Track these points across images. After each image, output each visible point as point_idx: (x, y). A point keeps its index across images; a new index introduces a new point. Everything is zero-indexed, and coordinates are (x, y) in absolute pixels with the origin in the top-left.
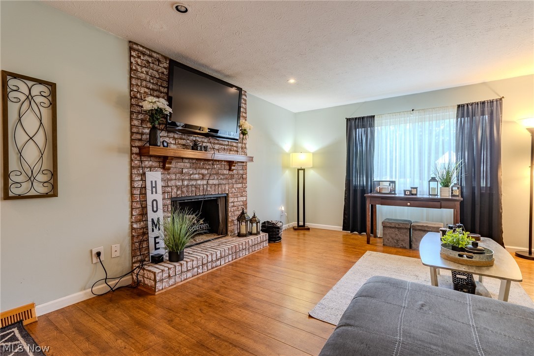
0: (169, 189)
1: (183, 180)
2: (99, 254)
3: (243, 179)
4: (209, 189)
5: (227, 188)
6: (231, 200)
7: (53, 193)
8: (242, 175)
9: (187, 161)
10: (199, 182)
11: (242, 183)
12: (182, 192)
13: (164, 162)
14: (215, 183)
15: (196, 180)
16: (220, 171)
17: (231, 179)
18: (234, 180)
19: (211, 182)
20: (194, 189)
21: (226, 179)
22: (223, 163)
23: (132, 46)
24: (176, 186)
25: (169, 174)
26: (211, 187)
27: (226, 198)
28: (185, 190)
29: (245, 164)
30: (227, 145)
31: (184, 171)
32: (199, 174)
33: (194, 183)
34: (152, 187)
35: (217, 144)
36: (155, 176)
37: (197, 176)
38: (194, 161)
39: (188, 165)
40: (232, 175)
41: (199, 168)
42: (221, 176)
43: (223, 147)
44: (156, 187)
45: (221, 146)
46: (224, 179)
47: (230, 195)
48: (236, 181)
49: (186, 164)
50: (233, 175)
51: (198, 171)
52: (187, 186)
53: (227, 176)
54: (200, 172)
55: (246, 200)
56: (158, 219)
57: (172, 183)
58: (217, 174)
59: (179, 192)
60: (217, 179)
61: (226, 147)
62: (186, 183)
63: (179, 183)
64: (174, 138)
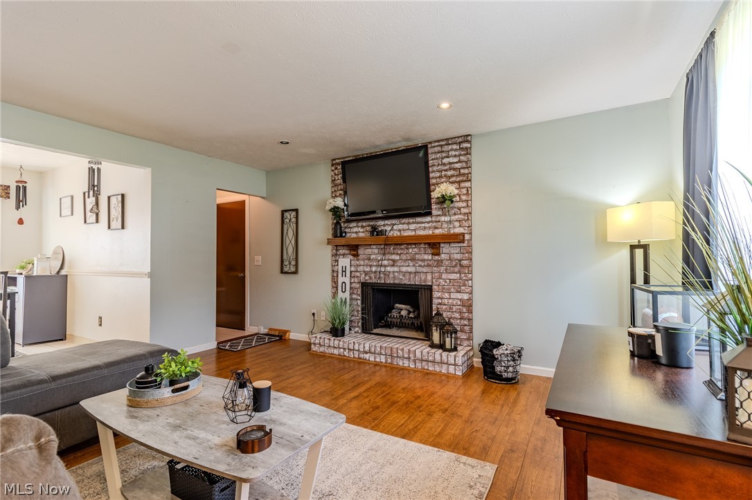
0: (358, 274)
1: (371, 266)
2: (314, 314)
3: (464, 267)
4: (401, 277)
5: (429, 277)
6: (436, 294)
7: (296, 272)
8: (460, 261)
9: (374, 247)
10: (389, 269)
11: (460, 272)
12: (371, 278)
13: (354, 248)
14: (409, 270)
15: (385, 266)
16: (417, 256)
17: (438, 266)
18: (442, 269)
19: (404, 269)
20: (382, 275)
21: (428, 266)
22: (422, 246)
23: (332, 162)
24: (364, 272)
25: (358, 260)
26: (404, 275)
27: (430, 288)
28: (372, 275)
30: (428, 222)
31: (372, 257)
32: (389, 260)
33: (383, 269)
34: (343, 271)
35: (413, 223)
36: (345, 262)
37: (385, 262)
38: (382, 247)
39: (376, 251)
40: (438, 261)
41: (389, 253)
42: (420, 263)
43: (424, 225)
44: (345, 271)
45: (419, 225)
46: (424, 266)
47: (435, 287)
48: (446, 269)
49: (373, 250)
50: (442, 261)
51: (387, 257)
52: (375, 272)
53: (430, 263)
54: (390, 258)
55: (470, 299)
56: (346, 298)
57: (361, 269)
58: (413, 259)
59: (367, 278)
60: (414, 266)
61: (427, 225)
62: (374, 269)
63: (367, 269)
64: (363, 227)
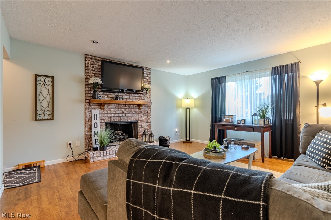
0: (104, 118)
1: (111, 114)
2: (70, 144)
3: (148, 113)
4: (126, 118)
5: (137, 118)
6: (139, 124)
7: (52, 119)
8: (147, 111)
9: (113, 105)
10: (120, 115)
11: (147, 116)
12: (111, 119)
13: (101, 106)
14: (130, 115)
15: (119, 114)
16: (133, 109)
17: (140, 113)
18: (142, 114)
19: (127, 115)
20: (117, 118)
21: (137, 113)
22: (135, 105)
23: (86, 56)
24: (108, 117)
25: (104, 111)
26: (127, 118)
27: (137, 123)
28: (112, 118)
29: (149, 106)
30: (137, 97)
31: (112, 110)
32: (120, 111)
33: (117, 115)
34: (95, 117)
35: (131, 96)
36: (96, 112)
37: (119, 112)
38: (117, 105)
39: (114, 107)
40: (140, 111)
41: (120, 108)
42: (134, 112)
43: (135, 97)
44: (96, 117)
45: (134, 97)
46: (135, 113)
47: (139, 121)
48: (143, 115)
49: (113, 106)
50: (142, 111)
51: (120, 110)
52: (114, 117)
53: (137, 112)
54: (121, 110)
55: (150, 125)
57: (106, 115)
58: (131, 111)
59: (109, 120)
60: (131, 113)
61: (136, 97)
62: (113, 115)
63: (109, 115)
64: (107, 95)
